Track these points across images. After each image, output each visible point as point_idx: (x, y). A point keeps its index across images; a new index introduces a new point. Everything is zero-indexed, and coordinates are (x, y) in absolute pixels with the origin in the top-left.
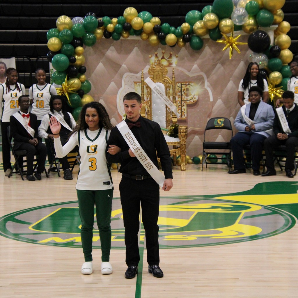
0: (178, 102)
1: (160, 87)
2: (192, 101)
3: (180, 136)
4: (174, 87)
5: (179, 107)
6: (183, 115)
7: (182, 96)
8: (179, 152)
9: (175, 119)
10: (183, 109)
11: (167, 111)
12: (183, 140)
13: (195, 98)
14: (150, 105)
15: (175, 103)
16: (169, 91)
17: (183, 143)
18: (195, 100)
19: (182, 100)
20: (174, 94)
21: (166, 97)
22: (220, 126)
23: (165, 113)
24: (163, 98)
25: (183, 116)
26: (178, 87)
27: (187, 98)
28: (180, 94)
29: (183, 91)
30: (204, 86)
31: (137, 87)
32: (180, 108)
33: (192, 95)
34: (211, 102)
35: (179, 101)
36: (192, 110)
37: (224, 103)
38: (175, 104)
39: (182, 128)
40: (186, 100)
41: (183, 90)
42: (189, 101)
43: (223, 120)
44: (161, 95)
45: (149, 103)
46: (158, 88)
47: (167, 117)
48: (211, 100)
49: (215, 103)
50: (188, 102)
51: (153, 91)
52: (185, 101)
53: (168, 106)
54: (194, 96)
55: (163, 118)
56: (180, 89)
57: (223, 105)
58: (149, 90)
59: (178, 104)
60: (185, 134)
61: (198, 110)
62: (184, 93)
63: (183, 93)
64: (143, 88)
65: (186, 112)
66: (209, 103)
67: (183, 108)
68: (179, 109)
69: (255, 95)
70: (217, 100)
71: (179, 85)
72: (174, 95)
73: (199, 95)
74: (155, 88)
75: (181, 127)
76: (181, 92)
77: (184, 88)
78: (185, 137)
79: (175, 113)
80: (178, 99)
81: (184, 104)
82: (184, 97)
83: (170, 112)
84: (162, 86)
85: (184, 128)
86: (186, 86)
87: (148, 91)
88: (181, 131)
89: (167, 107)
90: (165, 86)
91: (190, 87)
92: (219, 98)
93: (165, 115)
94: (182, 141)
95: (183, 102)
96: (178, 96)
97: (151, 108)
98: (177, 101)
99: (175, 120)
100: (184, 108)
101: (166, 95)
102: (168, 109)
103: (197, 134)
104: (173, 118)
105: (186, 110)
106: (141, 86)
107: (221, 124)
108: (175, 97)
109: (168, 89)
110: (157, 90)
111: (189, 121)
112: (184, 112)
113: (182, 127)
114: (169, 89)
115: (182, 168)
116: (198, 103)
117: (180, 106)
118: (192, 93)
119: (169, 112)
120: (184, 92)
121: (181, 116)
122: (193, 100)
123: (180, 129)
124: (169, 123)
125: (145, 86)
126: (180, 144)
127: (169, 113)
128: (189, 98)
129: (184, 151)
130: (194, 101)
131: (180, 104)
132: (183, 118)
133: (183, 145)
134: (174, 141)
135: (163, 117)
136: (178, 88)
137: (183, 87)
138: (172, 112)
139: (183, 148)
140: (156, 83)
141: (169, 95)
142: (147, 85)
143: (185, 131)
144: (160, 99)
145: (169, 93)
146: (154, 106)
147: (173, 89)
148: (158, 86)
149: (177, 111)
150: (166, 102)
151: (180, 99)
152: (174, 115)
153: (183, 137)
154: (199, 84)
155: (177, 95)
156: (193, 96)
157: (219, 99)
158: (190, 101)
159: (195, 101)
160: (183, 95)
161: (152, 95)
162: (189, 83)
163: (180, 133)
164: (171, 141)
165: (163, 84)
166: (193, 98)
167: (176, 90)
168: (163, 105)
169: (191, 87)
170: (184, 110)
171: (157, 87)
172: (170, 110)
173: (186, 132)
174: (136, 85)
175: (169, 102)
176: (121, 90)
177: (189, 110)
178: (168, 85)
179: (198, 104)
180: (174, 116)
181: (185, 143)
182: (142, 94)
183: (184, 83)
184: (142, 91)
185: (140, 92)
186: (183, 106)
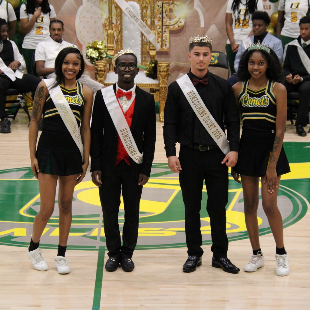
0: (158, 27)
1: (134, 8)
2: (176, 26)
3: (160, 76)
4: (153, 8)
5: (159, 34)
6: (165, 44)
7: (163, 19)
8: (158, 97)
9: (153, 51)
10: (164, 37)
11: (142, 40)
12: (163, 82)
13: (180, 22)
14: (121, 32)
15: (154, 30)
16: (146, 13)
17: (163, 85)
18: (180, 24)
19: (164, 24)
20: (153, 16)
21: (142, 22)
22: (213, 63)
23: (140, 42)
24: (138, 23)
25: (165, 46)
26: (158, 6)
27: (170, 22)
28: (161, 16)
29: (165, 12)
30: (193, 6)
31: (103, 5)
32: (161, 35)
33: (177, 18)
34: (202, 28)
35: (159, 25)
36: (176, 39)
37: (218, 30)
38: (154, 32)
39: (162, 66)
40: (168, 24)
41: (165, 10)
42: (173, 26)
43: (217, 55)
44: (135, 18)
45: (119, 30)
46: (131, 9)
47: (142, 48)
48: (202, 25)
49: (208, 29)
50: (171, 27)
51: (124, 12)
52: (167, 26)
53: (145, 34)
54: (180, 19)
55: (138, 50)
56: (161, 9)
57: (218, 32)
58: (119, 11)
59: (158, 30)
60: (165, 73)
61: (185, 39)
62: (167, 15)
63: (164, 15)
64: (110, 8)
65: (168, 41)
66: (199, 29)
67: (164, 35)
68: (159, 37)
69: (260, 25)
70: (210, 25)
71: (160, 3)
72: (153, 19)
73: (186, 18)
74: (127, 9)
75: (161, 63)
76: (162, 13)
77: (167, 8)
78: (166, 78)
79: (153, 43)
80: (158, 22)
81: (166, 30)
82: (167, 20)
83: (147, 41)
84: (137, 6)
85: (165, 66)
86: (169, 5)
87: (118, 12)
88: (161, 69)
89: (142, 35)
90: (141, 6)
91: (174, 7)
92: (213, 22)
93: (141, 46)
94: (162, 82)
95: (164, 27)
96: (158, 19)
97: (122, 36)
98: (156, 26)
99: (152, 53)
100: (166, 36)
101: (142, 19)
102: (143, 37)
103: (182, 71)
104: (151, 50)
105: (168, 38)
106: (109, 6)
107: (215, 60)
108: (154, 21)
109: (144, 11)
110: (130, 11)
111: (173, 53)
112: (166, 40)
113: (163, 64)
114: (146, 11)
115: (161, 119)
116: (184, 29)
117: (160, 32)
118: (176, 15)
119: (145, 41)
120: (167, 13)
121: (162, 46)
122: (178, 25)
123: (160, 66)
124: (145, 57)
125: (113, 6)
126: (159, 86)
127: (145, 44)
128: (172, 22)
129: (164, 96)
130: (179, 26)
131: (160, 30)
132: (164, 49)
133: (163, 89)
134: (151, 83)
135: (138, 48)
136: (158, 8)
137: (165, 6)
138: (150, 43)
139: (163, 93)
140: (129, 2)
141: (146, 19)
142: (117, 4)
143: (166, 69)
144: (134, 24)
145: (146, 16)
146: (125, 33)
147: (151, 10)
148: (131, 6)
149: (157, 40)
150: (142, 28)
151: (160, 23)
152: (152, 46)
153: (163, 77)
154: (188, 3)
155: (157, 17)
156: (178, 20)
157: (213, 24)
158: (174, 27)
159: (181, 26)
160: (164, 18)
161: (123, 19)
162: (173, 2)
163: (160, 72)
164: (148, 83)
165: (138, 3)
166: (179, 23)
167: (156, 10)
168: (137, 33)
169: (176, 6)
170: (166, 38)
171: (129, 7)
172: (146, 39)
173: (167, 71)
174: (102, 2)
175: (146, 29)
176: (81, 8)
177: (172, 38)
178: (144, 5)
179: (185, 31)
180: (152, 48)
181: (166, 86)
182: (110, 16)
183: (167, 2)
184: (110, 13)
185: (108, 13)
186: (164, 33)
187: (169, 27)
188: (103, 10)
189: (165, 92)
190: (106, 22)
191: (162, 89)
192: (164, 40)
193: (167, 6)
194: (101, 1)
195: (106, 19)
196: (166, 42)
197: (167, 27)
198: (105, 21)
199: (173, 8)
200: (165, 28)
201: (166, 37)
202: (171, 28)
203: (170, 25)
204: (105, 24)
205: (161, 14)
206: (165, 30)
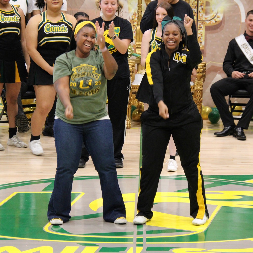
2: (213, 21)
6: (200, 42)
7: (198, 14)
10: (200, 34)
12: (199, 84)
13: (218, 17)
18: (218, 20)
19: (199, 19)
25: (200, 44)
27: (206, 17)
28: (196, 10)
29: (201, 6)
33: (214, 12)
34: (243, 23)
36: (213, 35)
40: (204, 19)
41: (201, 4)
42: (209, 22)
48: (243, 20)
50: (207, 22)
54: (217, 13)
56: (196, 2)
60: (201, 74)
61: (223, 36)
62: (202, 9)
63: (200, 8)
64: (140, 2)
65: (203, 38)
66: (239, 24)
73: (224, 13)
77: (203, 1)
78: (202, 80)
81: (202, 26)
82: (202, 15)
85: (201, 66)
94: (197, 85)
100: (201, 32)
103: (219, 72)
105: (203, 35)
111: (209, 52)
112: (201, 38)
116: (223, 24)
118: (213, 9)
120: (202, 7)
122: (215, 20)
126: (194, 89)
128: (209, 17)
130: (216, 22)
133: (199, 92)
139: (198, 96)
143: (202, 70)
153: (199, 78)
156: (215, 14)
158: (211, 22)
160: (200, 12)
166: (216, 18)
173: (203, 72)
177: (208, 35)
179: (223, 27)
181: (202, 88)
182: (139, 10)
185: (136, 7)
186: (199, 30)
187: (205, 22)
188: (130, 4)
189: (200, 96)
190: (133, 18)
191: (197, 92)
192: (199, 38)
195: (134, 14)
196: (201, 39)
197: (203, 23)
198: (132, 17)
199: (209, 1)
200: (200, 24)
201: (201, 34)
202: (207, 24)
203: (206, 20)
205: (197, 8)
206: (200, 26)
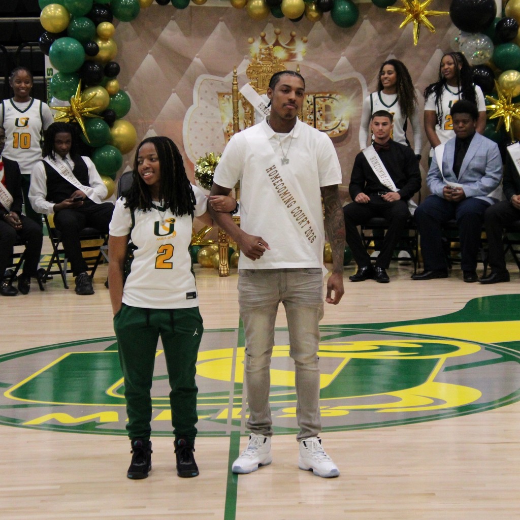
2: (337, 131)
7: (316, 122)
13: (343, 126)
18: (342, 129)
20: (301, 116)
26: (308, 102)
27: (327, 125)
28: (312, 117)
29: (319, 111)
31: (224, 104)
33: (337, 119)
40: (324, 129)
41: (319, 108)
42: (331, 132)
51: (256, 110)
54: (341, 120)
56: (312, 107)
58: (248, 109)
61: (349, 150)
62: (321, 115)
63: (318, 115)
64: (236, 105)
71: (310, 98)
73: (351, 119)
76: (314, 112)
77: (321, 105)
82: (322, 123)
86: (325, 101)
87: (247, 111)
91: (332, 103)
96: (307, 121)
106: (233, 102)
116: (349, 135)
118: (336, 116)
120: (321, 112)
122: (339, 129)
125: (240, 102)
128: (330, 125)
130: (340, 132)
136: (308, 105)
137: (318, 102)
142: (245, 99)
154: (353, 95)
156: (339, 122)
158: (334, 132)
159: (344, 131)
160: (318, 119)
162: (330, 95)
166: (340, 126)
169: (335, 102)
174: (223, 99)
176: (191, 109)
179: (350, 138)
182: (235, 117)
183: (321, 95)
184: (236, 112)
185: (231, 115)
188: (224, 111)
190: (228, 130)
193: (322, 101)
194: (221, 98)
195: (228, 125)
198: (227, 128)
199: (330, 104)
204: (228, 132)
205: (313, 114)
